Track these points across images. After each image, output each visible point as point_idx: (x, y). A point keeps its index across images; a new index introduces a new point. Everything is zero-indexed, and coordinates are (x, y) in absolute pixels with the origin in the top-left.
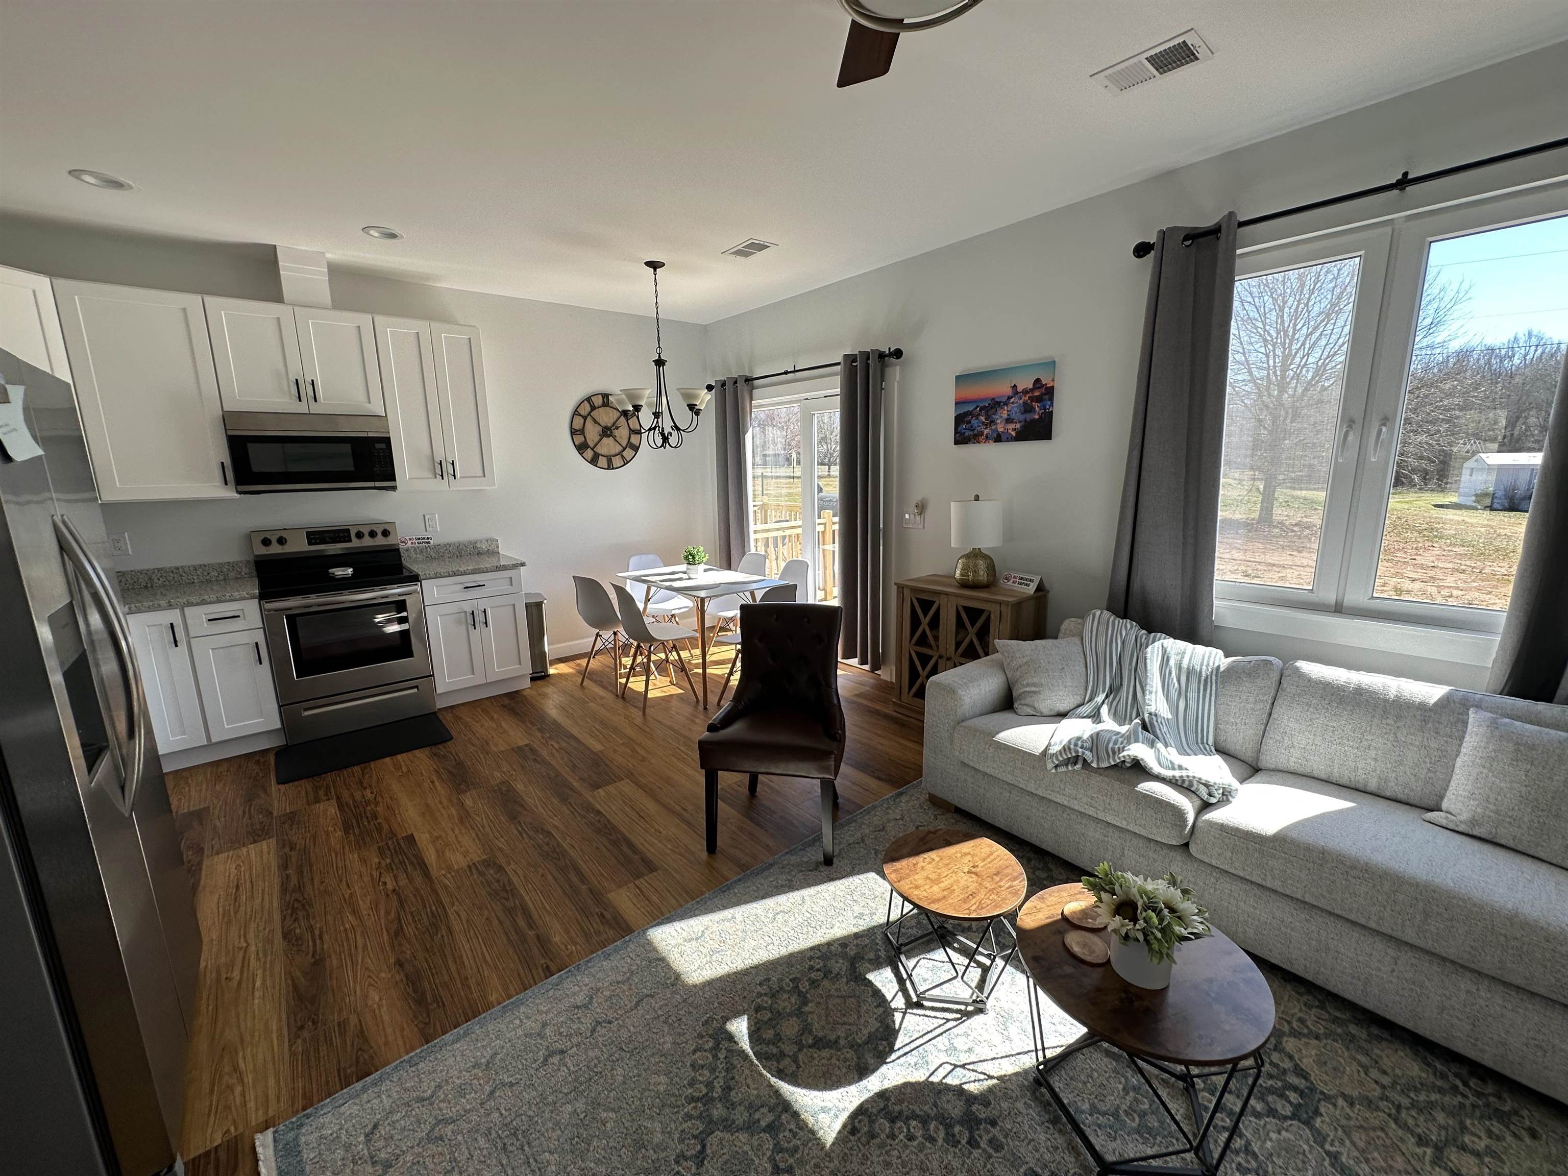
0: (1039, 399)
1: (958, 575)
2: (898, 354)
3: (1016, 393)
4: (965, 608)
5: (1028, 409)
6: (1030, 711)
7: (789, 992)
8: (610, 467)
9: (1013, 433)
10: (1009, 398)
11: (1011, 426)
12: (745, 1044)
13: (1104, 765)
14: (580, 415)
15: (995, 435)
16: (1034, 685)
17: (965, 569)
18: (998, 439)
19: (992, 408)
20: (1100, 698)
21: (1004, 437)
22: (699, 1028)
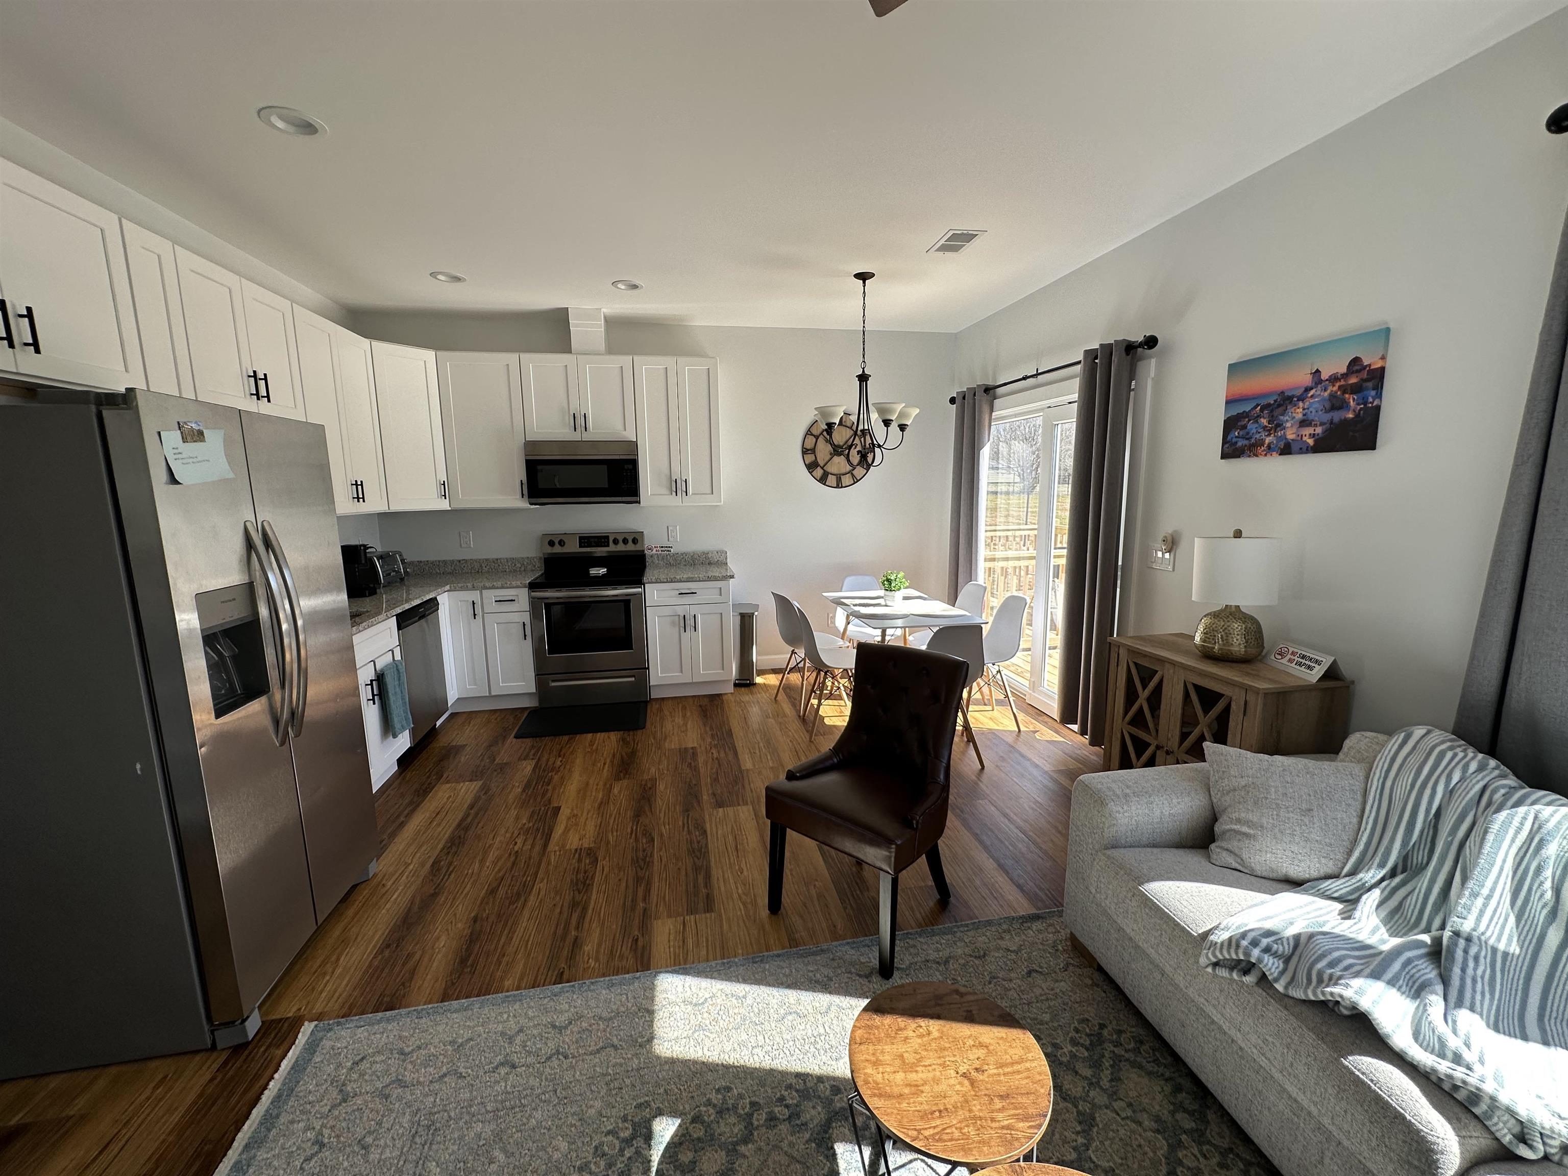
0: (1356, 389)
1: (1198, 639)
2: (1151, 342)
3: (1320, 381)
4: (1196, 687)
5: (1336, 404)
6: (1232, 861)
7: (740, 1116)
8: (839, 485)
9: (1311, 442)
10: (1307, 390)
11: (1307, 431)
12: (656, 1155)
13: (1298, 994)
14: (812, 435)
15: (1282, 445)
16: (1248, 823)
17: (1209, 634)
18: (1286, 450)
19: (1279, 406)
20: (1371, 875)
21: (1295, 447)
22: (630, 1110)
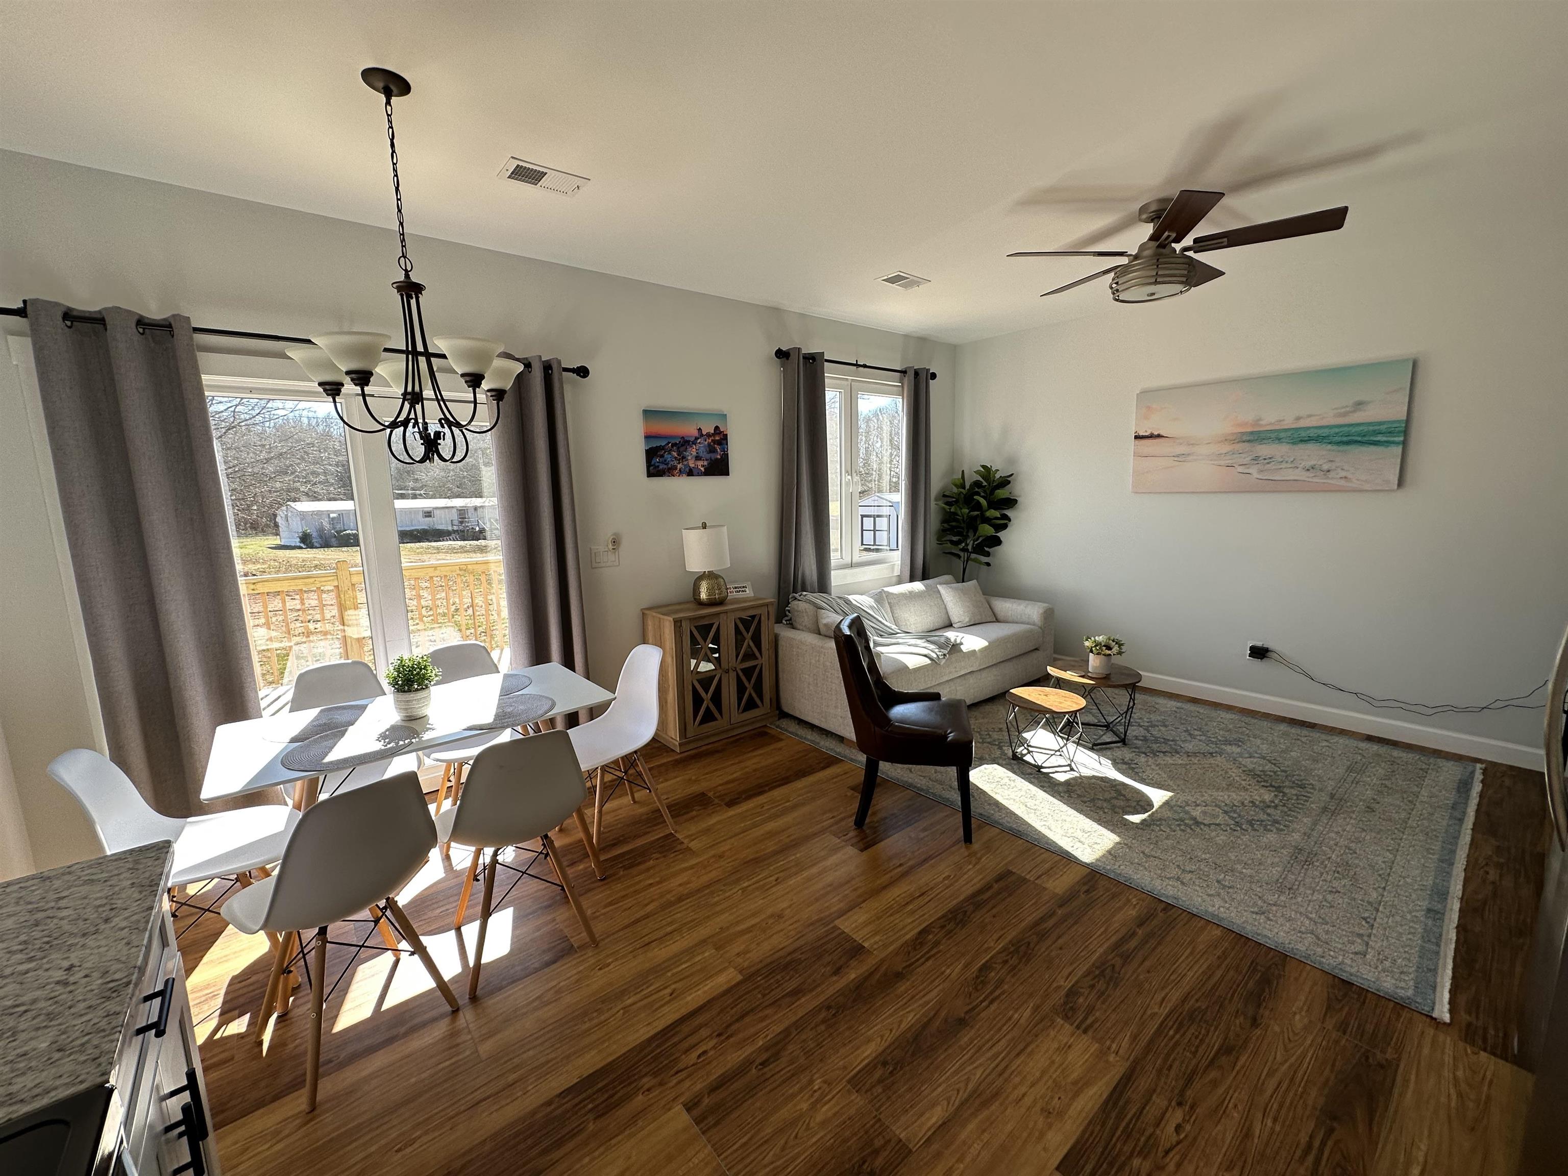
0: (719, 443)
2: (583, 372)
3: (702, 435)
4: (741, 619)
5: (712, 450)
9: (702, 469)
10: (697, 439)
11: (700, 463)
15: (687, 470)
18: (690, 473)
19: (682, 445)
21: (695, 472)
